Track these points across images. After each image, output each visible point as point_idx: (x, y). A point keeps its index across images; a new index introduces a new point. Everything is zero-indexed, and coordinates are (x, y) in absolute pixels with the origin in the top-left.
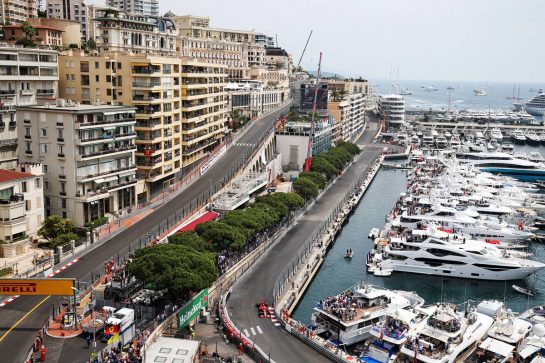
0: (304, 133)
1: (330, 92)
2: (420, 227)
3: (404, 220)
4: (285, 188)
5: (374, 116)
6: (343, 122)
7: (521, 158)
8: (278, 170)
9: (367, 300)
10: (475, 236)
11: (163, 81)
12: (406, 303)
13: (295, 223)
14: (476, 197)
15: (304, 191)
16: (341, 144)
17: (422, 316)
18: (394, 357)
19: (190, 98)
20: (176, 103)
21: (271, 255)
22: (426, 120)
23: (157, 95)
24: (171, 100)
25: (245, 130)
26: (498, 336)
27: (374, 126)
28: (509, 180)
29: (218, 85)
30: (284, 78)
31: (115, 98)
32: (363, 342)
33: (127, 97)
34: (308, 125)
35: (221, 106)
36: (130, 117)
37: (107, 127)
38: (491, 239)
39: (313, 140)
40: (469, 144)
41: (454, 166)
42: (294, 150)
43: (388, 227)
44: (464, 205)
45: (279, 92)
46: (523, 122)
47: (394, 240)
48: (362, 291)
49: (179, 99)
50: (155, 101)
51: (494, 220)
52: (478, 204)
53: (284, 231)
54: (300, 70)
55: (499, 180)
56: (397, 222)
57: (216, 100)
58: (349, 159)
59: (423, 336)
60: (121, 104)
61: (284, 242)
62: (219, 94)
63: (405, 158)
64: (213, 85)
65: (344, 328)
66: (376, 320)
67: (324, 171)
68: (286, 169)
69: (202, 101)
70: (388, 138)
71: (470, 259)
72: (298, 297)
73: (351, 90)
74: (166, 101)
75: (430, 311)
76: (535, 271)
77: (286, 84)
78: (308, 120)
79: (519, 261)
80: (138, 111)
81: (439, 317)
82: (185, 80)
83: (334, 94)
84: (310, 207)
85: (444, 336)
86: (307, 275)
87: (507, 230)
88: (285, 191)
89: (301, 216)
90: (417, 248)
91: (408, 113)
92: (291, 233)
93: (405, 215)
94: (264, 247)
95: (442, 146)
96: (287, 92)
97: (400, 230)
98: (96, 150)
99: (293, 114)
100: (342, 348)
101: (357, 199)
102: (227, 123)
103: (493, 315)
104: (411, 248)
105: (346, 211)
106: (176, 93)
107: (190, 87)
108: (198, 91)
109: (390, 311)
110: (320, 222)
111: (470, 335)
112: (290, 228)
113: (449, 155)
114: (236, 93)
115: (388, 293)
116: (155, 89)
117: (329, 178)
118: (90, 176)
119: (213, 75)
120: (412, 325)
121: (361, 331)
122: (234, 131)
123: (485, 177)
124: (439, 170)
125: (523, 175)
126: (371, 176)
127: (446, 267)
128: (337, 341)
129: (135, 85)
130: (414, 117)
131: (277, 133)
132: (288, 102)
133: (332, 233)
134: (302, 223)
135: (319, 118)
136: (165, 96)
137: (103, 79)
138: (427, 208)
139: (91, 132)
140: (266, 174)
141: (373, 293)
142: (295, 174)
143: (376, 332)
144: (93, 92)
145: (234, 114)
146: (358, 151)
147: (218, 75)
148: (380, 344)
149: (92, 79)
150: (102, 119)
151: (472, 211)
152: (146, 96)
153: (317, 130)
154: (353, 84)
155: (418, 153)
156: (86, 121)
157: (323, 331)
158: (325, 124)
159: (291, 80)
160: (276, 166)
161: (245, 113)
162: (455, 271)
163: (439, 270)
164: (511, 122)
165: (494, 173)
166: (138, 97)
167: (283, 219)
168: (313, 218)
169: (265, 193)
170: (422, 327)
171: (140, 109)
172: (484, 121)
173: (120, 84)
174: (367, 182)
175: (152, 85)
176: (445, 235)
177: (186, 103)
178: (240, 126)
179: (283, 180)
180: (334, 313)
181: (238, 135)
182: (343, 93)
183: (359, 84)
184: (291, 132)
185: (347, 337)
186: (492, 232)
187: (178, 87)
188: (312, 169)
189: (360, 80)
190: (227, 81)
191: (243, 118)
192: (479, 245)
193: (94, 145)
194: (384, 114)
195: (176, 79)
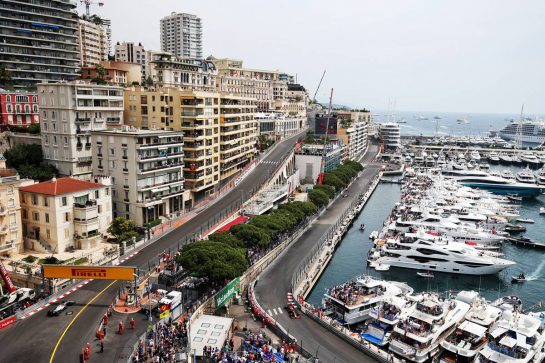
0: (318, 153)
1: (339, 121)
2: (411, 231)
3: (398, 225)
4: (302, 197)
5: (374, 140)
6: (350, 144)
7: (495, 175)
8: (296, 183)
9: (367, 288)
10: (456, 239)
11: (205, 111)
12: (399, 291)
13: (310, 226)
14: (457, 207)
15: (318, 200)
16: (347, 162)
17: (411, 302)
18: (388, 334)
19: (227, 125)
20: (216, 129)
21: (289, 251)
22: (417, 143)
23: (200, 122)
24: (212, 126)
25: (272, 149)
26: (474, 320)
27: (375, 148)
28: (485, 193)
29: (249, 115)
30: (302, 109)
31: (167, 124)
32: (363, 322)
33: (177, 124)
34: (321, 147)
35: (252, 132)
36: (179, 140)
37: (161, 147)
38: (470, 241)
39: (325, 159)
40: (453, 163)
41: (440, 181)
42: (310, 167)
43: (385, 230)
44: (447, 213)
45: (298, 120)
46: (498, 146)
47: (390, 241)
48: (363, 281)
49: (218, 126)
50: (199, 127)
51: (472, 225)
52: (458, 212)
53: (301, 232)
54: (315, 102)
55: (477, 193)
56: (393, 227)
57: (247, 126)
58: (354, 175)
59: (412, 318)
60: (172, 129)
61: (301, 241)
62: (250, 122)
63: (400, 174)
64: (245, 114)
65: (348, 311)
66: (374, 305)
67: (334, 184)
68: (303, 182)
69: (236, 127)
70: (386, 158)
71: (452, 258)
72: (312, 285)
73: (357, 119)
74: (208, 127)
75: (418, 298)
76: (506, 267)
77: (304, 113)
78: (321, 143)
79: (492, 259)
80: (185, 135)
81: (426, 304)
82: (223, 110)
83: (342, 122)
84: (322, 213)
85: (429, 319)
86: (319, 268)
87: (483, 234)
88: (302, 200)
89: (315, 220)
90: (409, 248)
91: (402, 138)
92: (306, 234)
93: (399, 221)
94: (285, 245)
95: (430, 165)
96: (304, 120)
97: (395, 233)
98: (153, 166)
99: (309, 138)
100: (346, 326)
101: (360, 207)
102: (256, 145)
103: (470, 303)
104: (404, 248)
105: (351, 217)
106: (216, 121)
107: (227, 116)
108: (233, 120)
109: (386, 298)
110: (329, 225)
111: (451, 318)
112: (306, 230)
113: (436, 173)
114: (263, 121)
115: (384, 284)
116: (199, 117)
117: (338, 190)
118: (148, 187)
119: (245, 106)
120: (403, 310)
121: (362, 313)
122: (262, 151)
123: (465, 191)
124: (428, 184)
125: (497, 189)
126: (372, 188)
127: (432, 263)
128: (343, 321)
129: (183, 114)
130: (407, 142)
131: (296, 153)
132: (305, 128)
133: (340, 234)
134: (315, 226)
135: (329, 141)
136: (207, 123)
137: (158, 109)
138: (418, 215)
139: (148, 151)
140: (286, 187)
141: (372, 283)
142: (311, 187)
143: (373, 314)
144: (150, 120)
145: (262, 138)
146: (361, 168)
147: (250, 107)
148: (377, 324)
149: (150, 110)
150: (157, 141)
151: (454, 218)
152: (192, 123)
153: (328, 151)
154: (359, 113)
155: (410, 170)
156: (145, 143)
157: (331, 312)
158: (335, 147)
159: (308, 110)
160: (295, 179)
161: (271, 137)
162: (440, 267)
163: (427, 265)
164: (488, 146)
165: (473, 187)
166: (185, 124)
167: (300, 222)
168: (324, 222)
169: (286, 201)
170: (412, 311)
171: (187, 133)
172: (465, 145)
173: (172, 114)
174: (368, 194)
175: (196, 115)
176: (432, 237)
177: (224, 129)
178: (266, 147)
179: (300, 192)
180: (340, 299)
181: (265, 155)
182: (350, 121)
183: (363, 114)
184: (307, 152)
185: (350, 318)
186: (470, 235)
187: (218, 116)
188: (323, 183)
189: (364, 111)
190: (256, 111)
191: (269, 141)
192: (460, 246)
193: (151, 162)
194: (383, 139)
195: (216, 110)
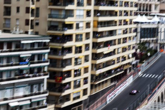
11: (76, 13)
19: (100, 29)
20: (88, 34)
23: (70, 26)
24: (83, 31)
25: (153, 60)
29: (128, 18)
31: (32, 27)
33: (43, 27)
35: (130, 38)
36: (44, 46)
37: (24, 54)
49: (91, 30)
50: (68, 32)
57: (125, 32)
60: (37, 33)
62: (128, 26)
64: (123, 18)
69: (111, 33)
74: (79, 32)
80: (52, 41)
82: (96, 12)
98: (13, 76)
102: (134, 55)
106: (88, 25)
107: (102, 19)
108: (108, 23)
114: (144, 26)
116: (68, 21)
118: (5, 99)
119: (123, 8)
122: (141, 62)
129: (50, 16)
136: (78, 27)
137: (23, 10)
139: (9, 58)
144: (13, 22)
145: (142, 45)
147: (128, 9)
149: (14, 11)
150: (19, 46)
152: (60, 26)
156: (5, 49)
161: (152, 45)
166: (52, 27)
171: (54, 38)
173: (37, 16)
175: (66, 17)
178: (147, 58)
181: (144, 66)
187: (91, 19)
190: (136, 14)
191: (150, 50)
193: (10, 71)
